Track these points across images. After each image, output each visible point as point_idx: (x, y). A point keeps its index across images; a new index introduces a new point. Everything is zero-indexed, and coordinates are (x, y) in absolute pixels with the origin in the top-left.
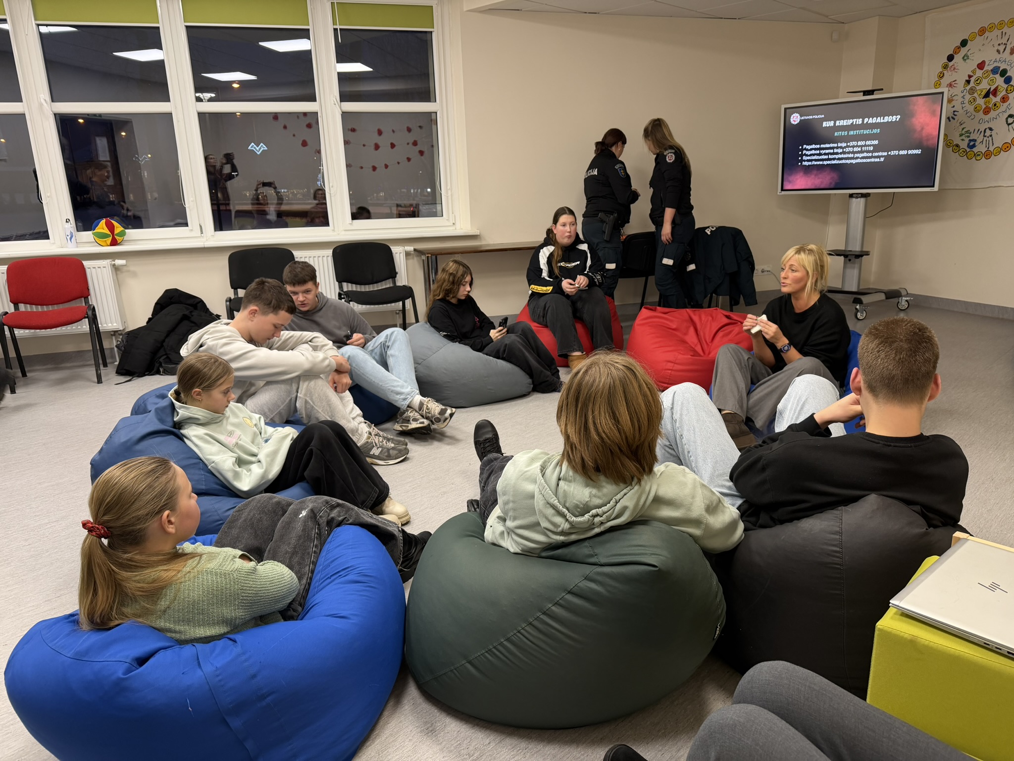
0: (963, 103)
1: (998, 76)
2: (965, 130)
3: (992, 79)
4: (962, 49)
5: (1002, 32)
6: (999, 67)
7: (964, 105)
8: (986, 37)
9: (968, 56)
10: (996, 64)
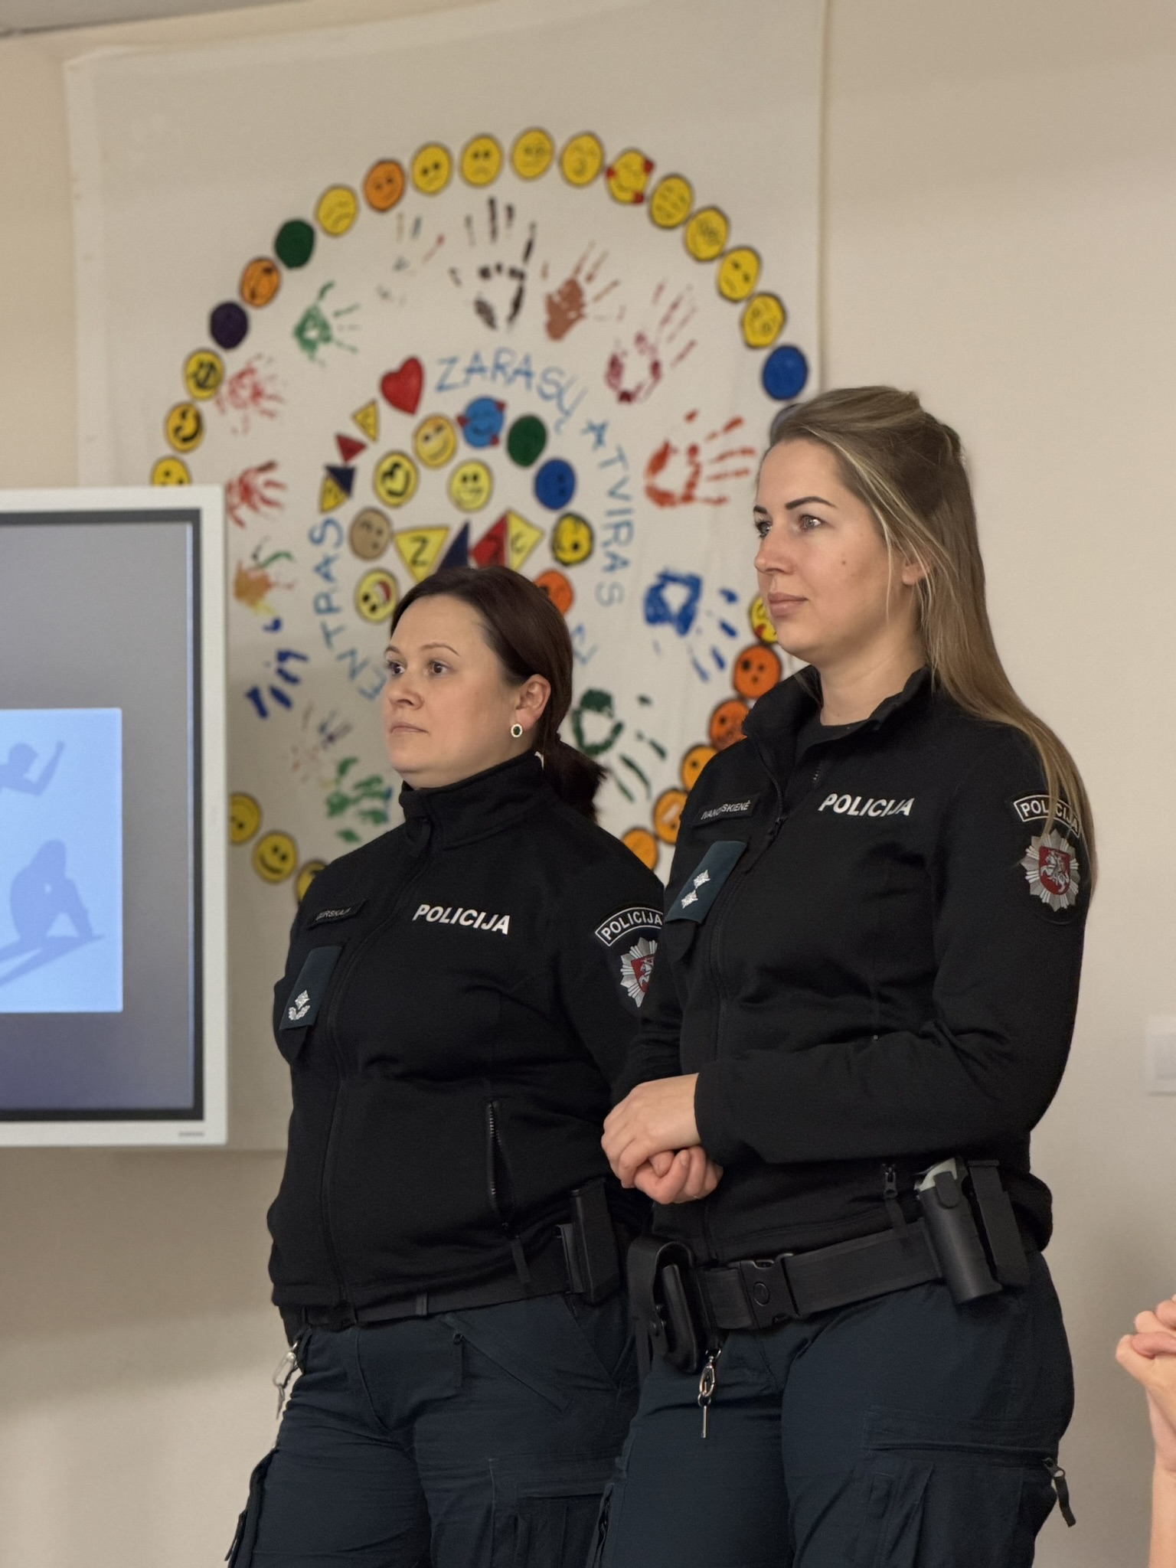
0: (330, 609)
1: (497, 456)
2: (356, 774)
3: (470, 470)
4: (290, 277)
5: (492, 203)
6: (500, 406)
7: (332, 622)
8: (408, 223)
9: (324, 327)
10: (482, 387)
